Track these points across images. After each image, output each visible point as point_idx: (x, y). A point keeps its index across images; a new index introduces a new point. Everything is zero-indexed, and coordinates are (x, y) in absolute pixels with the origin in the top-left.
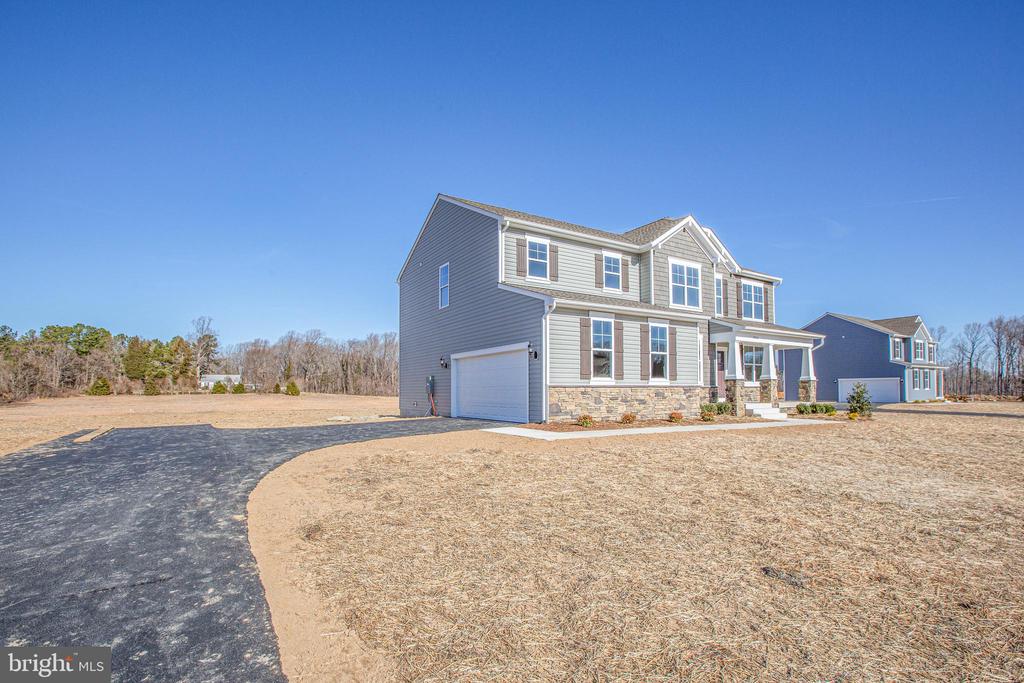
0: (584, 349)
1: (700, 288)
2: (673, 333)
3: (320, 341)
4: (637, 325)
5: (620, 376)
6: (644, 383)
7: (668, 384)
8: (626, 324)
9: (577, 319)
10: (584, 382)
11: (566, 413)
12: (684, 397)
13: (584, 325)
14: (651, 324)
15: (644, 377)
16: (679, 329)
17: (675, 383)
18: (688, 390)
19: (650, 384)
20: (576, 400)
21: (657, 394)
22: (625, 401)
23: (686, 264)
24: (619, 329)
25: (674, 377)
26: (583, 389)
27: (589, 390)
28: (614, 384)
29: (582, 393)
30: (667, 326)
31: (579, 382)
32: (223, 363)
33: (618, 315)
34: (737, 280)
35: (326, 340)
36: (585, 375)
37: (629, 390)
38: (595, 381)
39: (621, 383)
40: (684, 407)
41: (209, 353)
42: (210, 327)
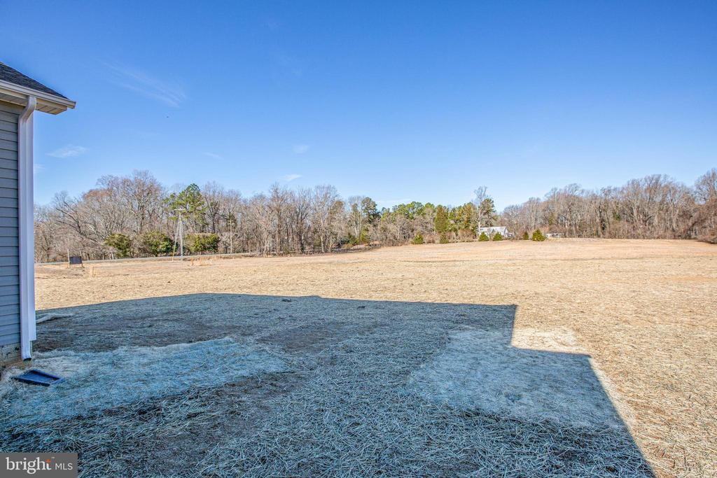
3: (577, 193)
32: (499, 219)
35: (583, 191)
41: (487, 212)
42: (486, 194)
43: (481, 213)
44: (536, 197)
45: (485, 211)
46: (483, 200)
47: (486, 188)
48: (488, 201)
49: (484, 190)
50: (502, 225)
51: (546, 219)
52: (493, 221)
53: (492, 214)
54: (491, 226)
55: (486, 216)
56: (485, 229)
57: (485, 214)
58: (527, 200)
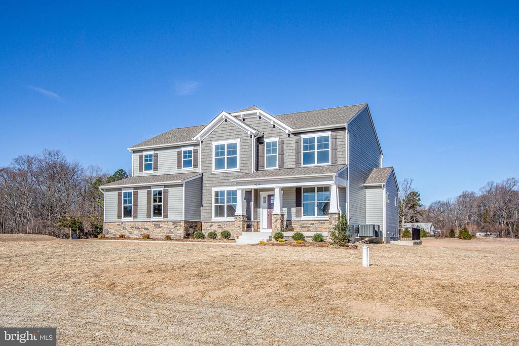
0: (119, 206)
1: (238, 156)
2: (166, 192)
4: (146, 191)
5: (136, 217)
6: (148, 220)
7: (163, 220)
8: (139, 191)
9: (116, 193)
10: (119, 220)
11: (111, 234)
12: (173, 227)
13: (120, 195)
14: (153, 190)
15: (149, 216)
16: (170, 189)
17: (166, 219)
18: (175, 223)
19: (152, 220)
20: (115, 228)
21: (155, 225)
22: (138, 228)
23: (225, 143)
24: (136, 194)
25: (166, 216)
26: (118, 223)
27: (120, 223)
28: (132, 220)
29: (118, 225)
30: (162, 189)
31: (117, 220)
33: (135, 188)
34: (297, 137)
36: (119, 217)
37: (140, 224)
38: (124, 219)
39: (136, 220)
40: (172, 233)
41: (413, 207)
42: (412, 186)
43: (406, 207)
44: (470, 191)
45: (409, 205)
46: (408, 193)
47: (412, 180)
48: (414, 194)
49: (409, 182)
50: (428, 221)
51: (480, 216)
52: (419, 217)
53: (418, 209)
54: (417, 221)
55: (412, 211)
56: (409, 225)
57: (410, 208)
58: (461, 194)
